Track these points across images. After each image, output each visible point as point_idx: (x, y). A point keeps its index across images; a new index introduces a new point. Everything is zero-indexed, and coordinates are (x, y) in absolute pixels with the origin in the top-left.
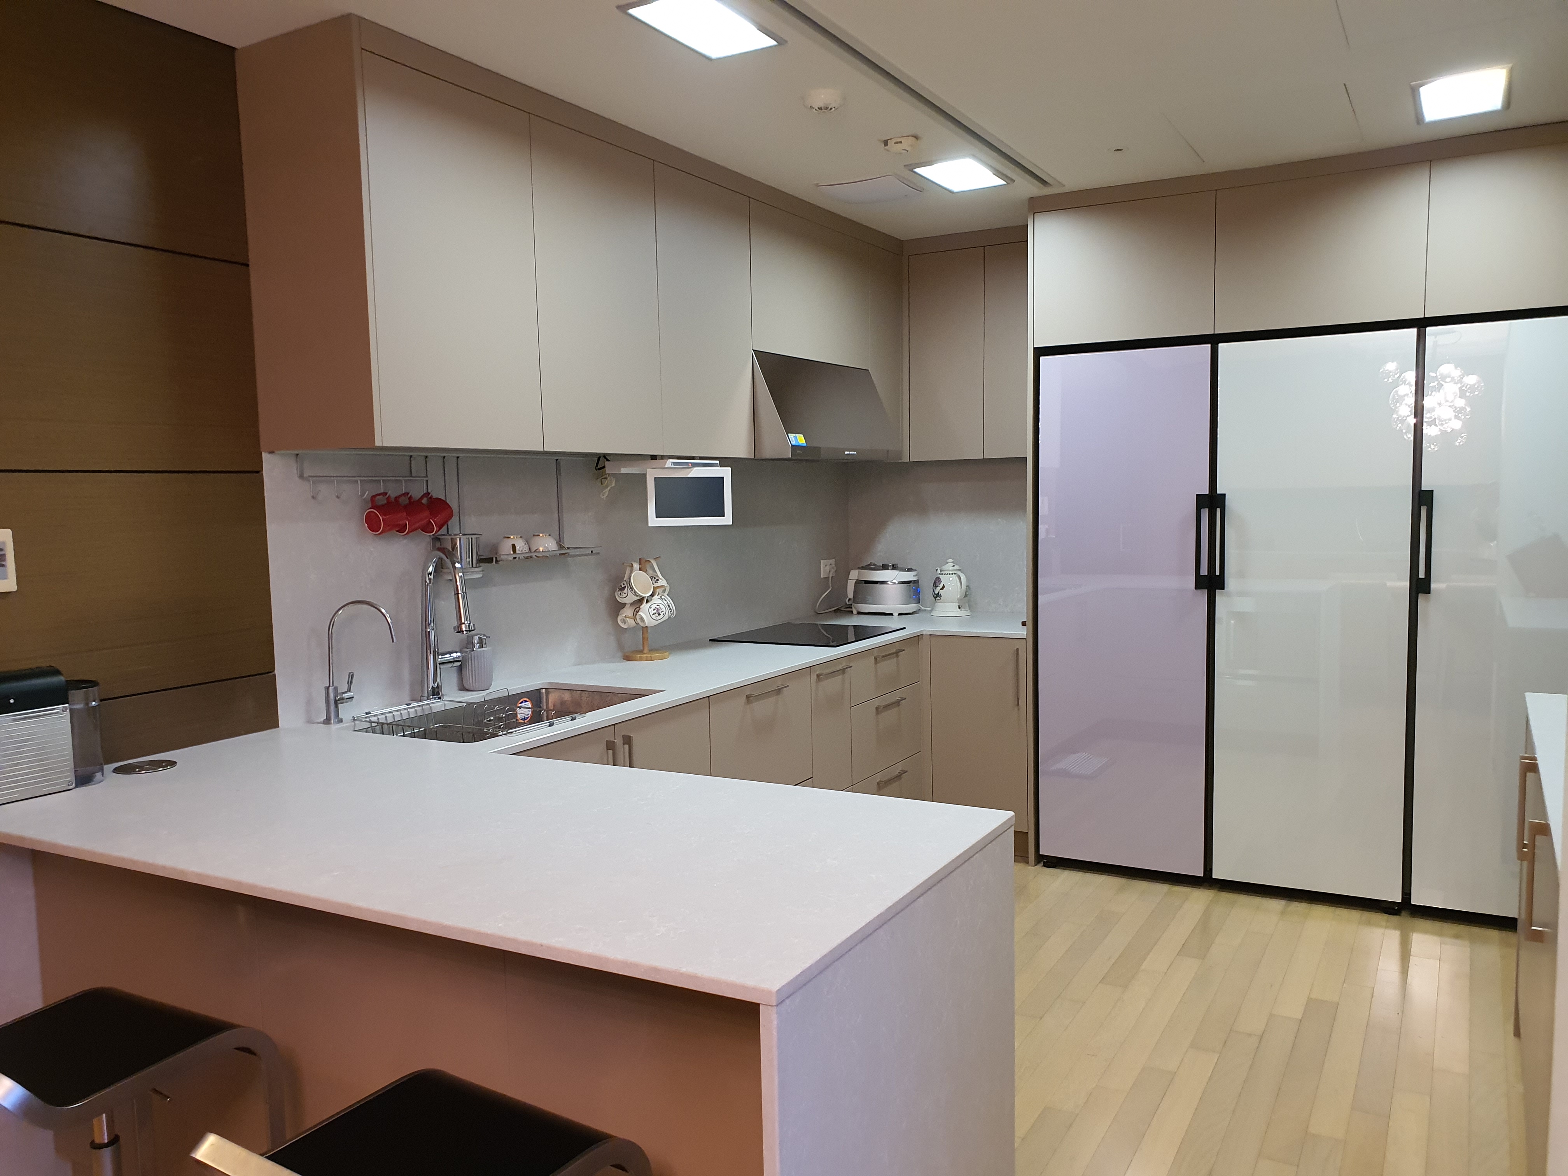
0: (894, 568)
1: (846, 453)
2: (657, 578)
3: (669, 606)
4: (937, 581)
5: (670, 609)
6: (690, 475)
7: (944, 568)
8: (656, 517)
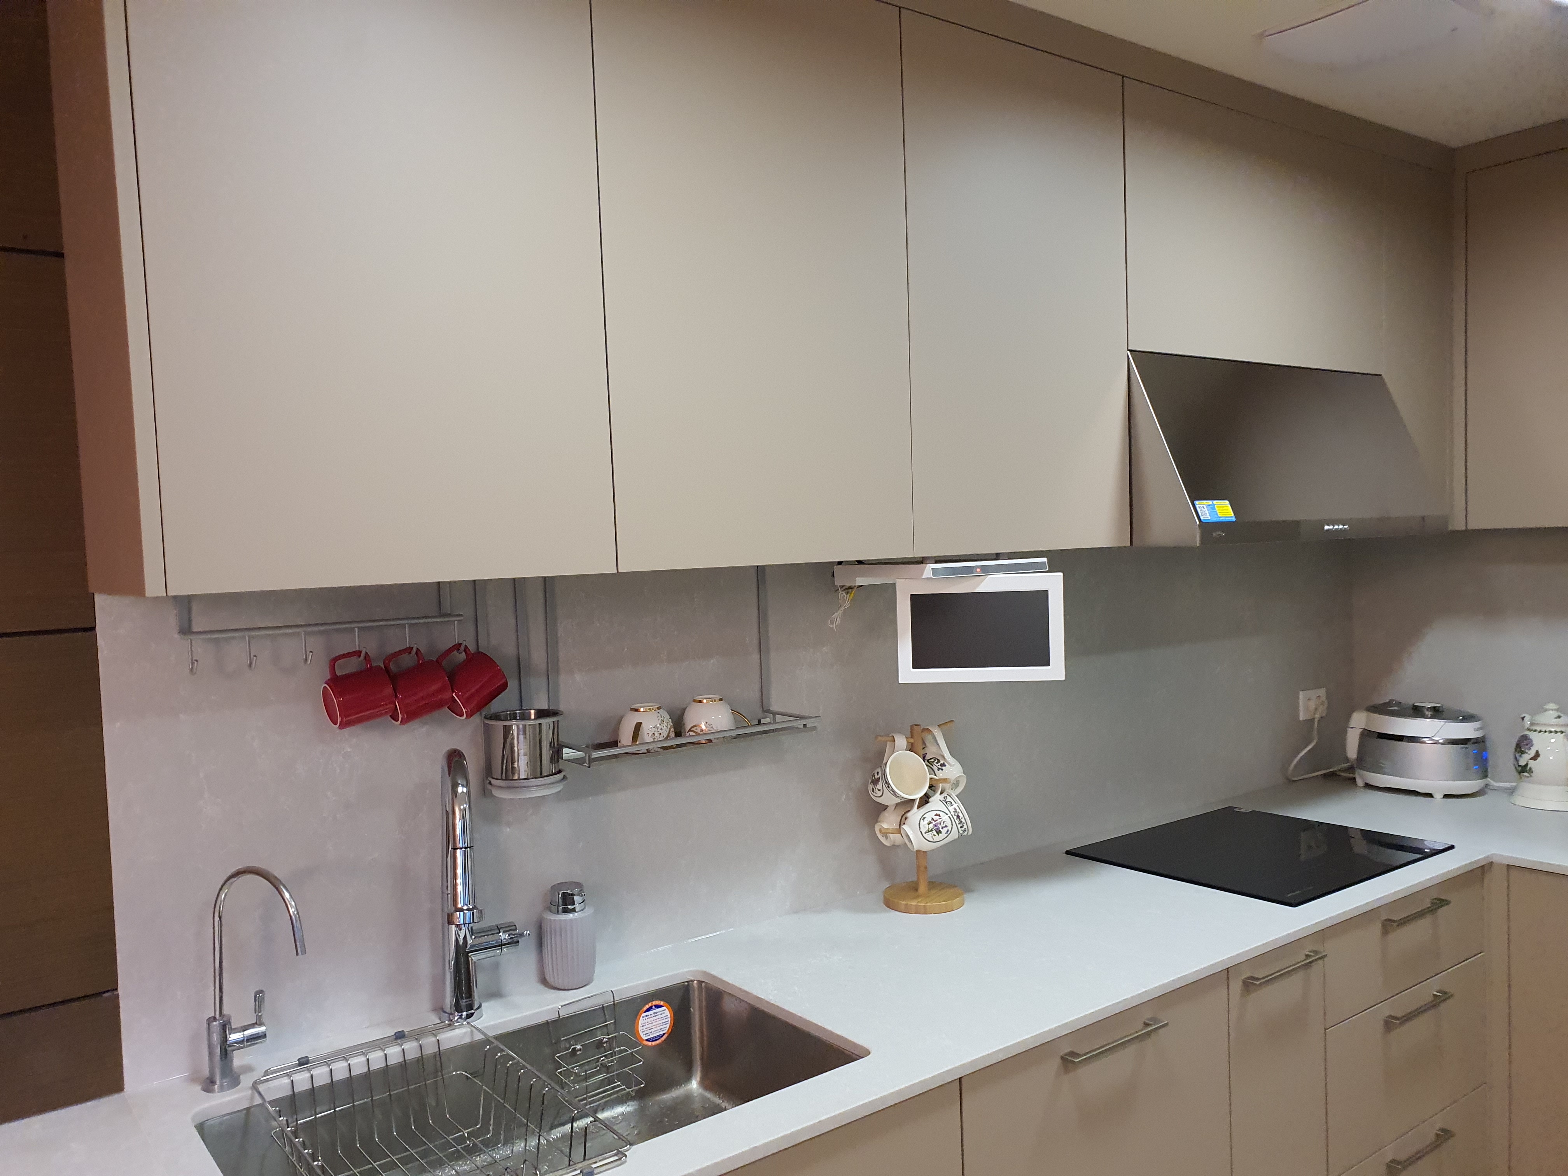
0: (1437, 713)
1: (1326, 527)
2: (942, 762)
3: (958, 817)
4: (1522, 745)
5: (961, 822)
6: (979, 589)
7: (1540, 718)
8: (913, 668)
